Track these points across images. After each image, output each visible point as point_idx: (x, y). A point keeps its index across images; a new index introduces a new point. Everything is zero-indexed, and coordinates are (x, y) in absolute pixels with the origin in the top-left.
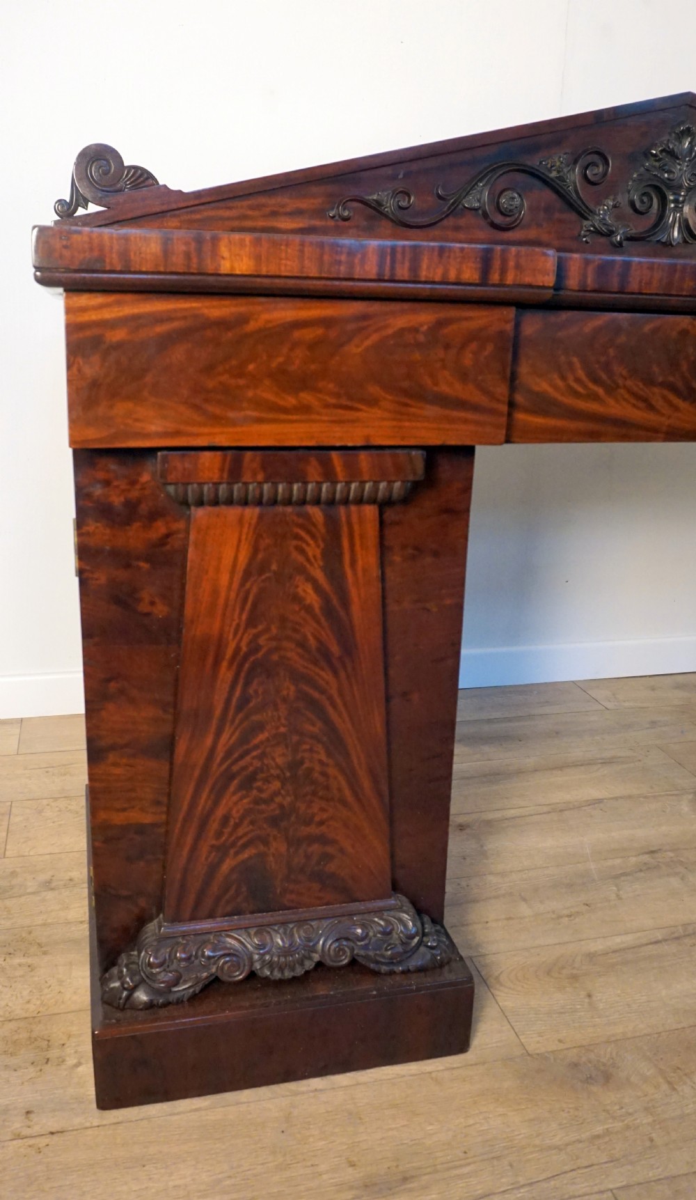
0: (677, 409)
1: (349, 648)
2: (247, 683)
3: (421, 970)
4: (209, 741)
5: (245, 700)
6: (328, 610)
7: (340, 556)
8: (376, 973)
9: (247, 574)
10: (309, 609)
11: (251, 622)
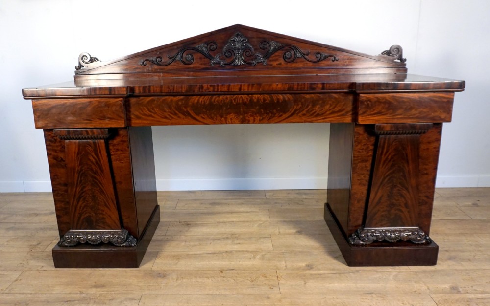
0: (173, 118)
1: (102, 171)
2: (81, 177)
3: (126, 247)
4: (75, 189)
5: (81, 181)
6: (97, 163)
7: (97, 150)
8: (116, 246)
9: (78, 154)
10: (92, 162)
11: (80, 164)
